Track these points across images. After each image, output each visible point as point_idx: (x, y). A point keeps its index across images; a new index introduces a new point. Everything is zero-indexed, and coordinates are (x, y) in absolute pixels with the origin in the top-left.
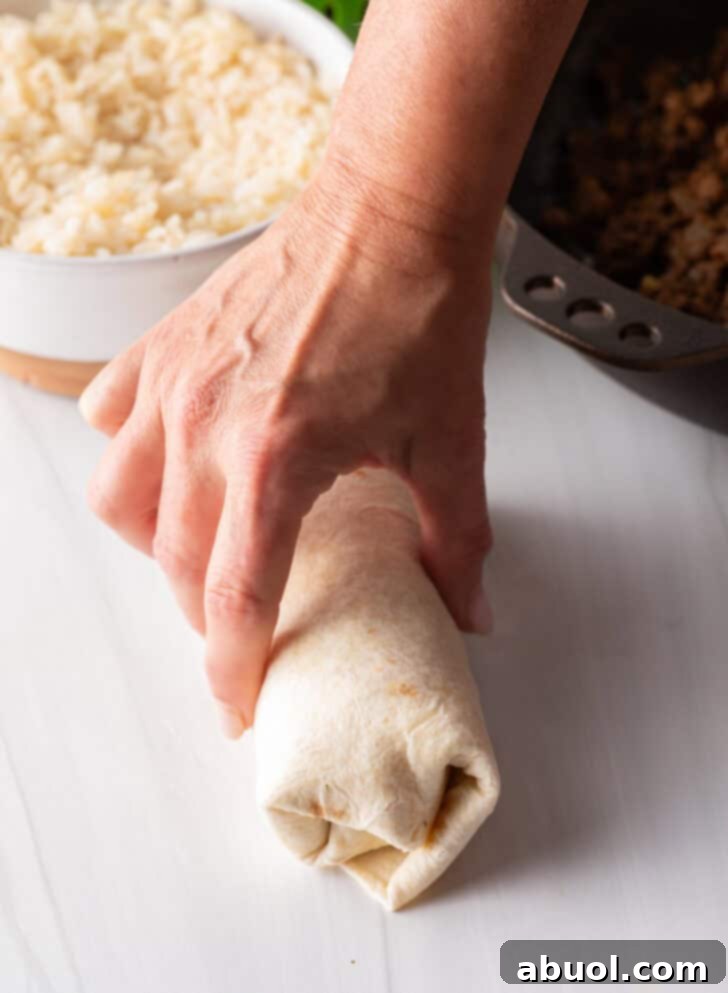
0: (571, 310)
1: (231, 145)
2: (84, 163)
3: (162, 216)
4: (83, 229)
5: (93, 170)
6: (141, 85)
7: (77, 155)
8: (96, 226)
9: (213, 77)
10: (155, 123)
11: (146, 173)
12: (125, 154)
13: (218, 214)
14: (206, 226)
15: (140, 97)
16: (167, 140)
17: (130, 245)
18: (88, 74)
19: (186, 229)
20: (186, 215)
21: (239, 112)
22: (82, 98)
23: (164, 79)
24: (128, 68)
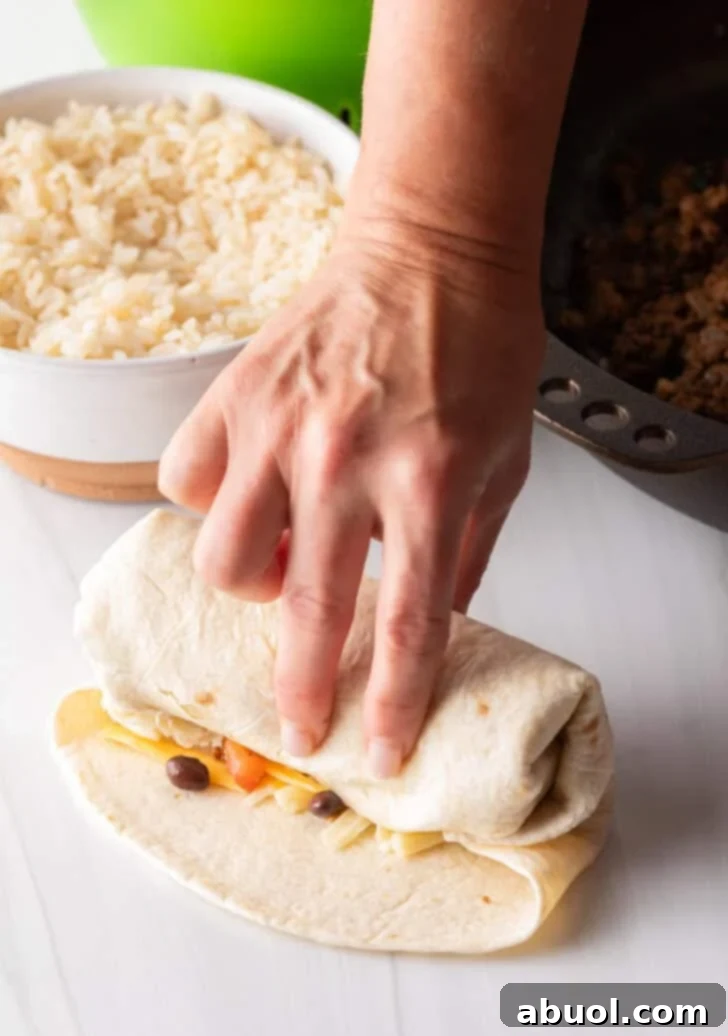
0: (586, 413)
1: (248, 248)
2: (101, 266)
3: (178, 319)
4: (100, 331)
5: (111, 272)
6: (158, 189)
7: (94, 259)
8: (113, 327)
9: (229, 181)
10: (172, 226)
11: (163, 275)
12: (141, 257)
13: (235, 317)
14: (222, 329)
15: (158, 201)
16: (184, 243)
17: (148, 348)
18: (106, 177)
19: (203, 333)
20: (203, 318)
21: (256, 215)
22: (99, 201)
23: (181, 182)
24: (145, 172)
